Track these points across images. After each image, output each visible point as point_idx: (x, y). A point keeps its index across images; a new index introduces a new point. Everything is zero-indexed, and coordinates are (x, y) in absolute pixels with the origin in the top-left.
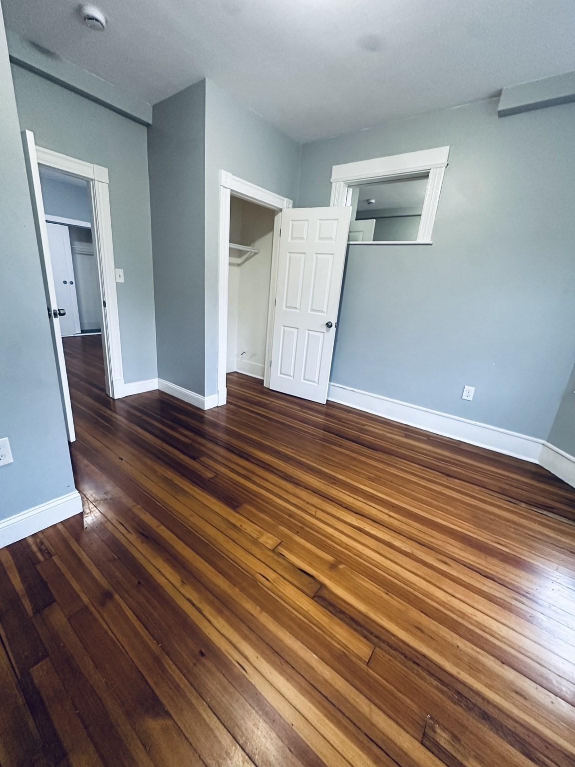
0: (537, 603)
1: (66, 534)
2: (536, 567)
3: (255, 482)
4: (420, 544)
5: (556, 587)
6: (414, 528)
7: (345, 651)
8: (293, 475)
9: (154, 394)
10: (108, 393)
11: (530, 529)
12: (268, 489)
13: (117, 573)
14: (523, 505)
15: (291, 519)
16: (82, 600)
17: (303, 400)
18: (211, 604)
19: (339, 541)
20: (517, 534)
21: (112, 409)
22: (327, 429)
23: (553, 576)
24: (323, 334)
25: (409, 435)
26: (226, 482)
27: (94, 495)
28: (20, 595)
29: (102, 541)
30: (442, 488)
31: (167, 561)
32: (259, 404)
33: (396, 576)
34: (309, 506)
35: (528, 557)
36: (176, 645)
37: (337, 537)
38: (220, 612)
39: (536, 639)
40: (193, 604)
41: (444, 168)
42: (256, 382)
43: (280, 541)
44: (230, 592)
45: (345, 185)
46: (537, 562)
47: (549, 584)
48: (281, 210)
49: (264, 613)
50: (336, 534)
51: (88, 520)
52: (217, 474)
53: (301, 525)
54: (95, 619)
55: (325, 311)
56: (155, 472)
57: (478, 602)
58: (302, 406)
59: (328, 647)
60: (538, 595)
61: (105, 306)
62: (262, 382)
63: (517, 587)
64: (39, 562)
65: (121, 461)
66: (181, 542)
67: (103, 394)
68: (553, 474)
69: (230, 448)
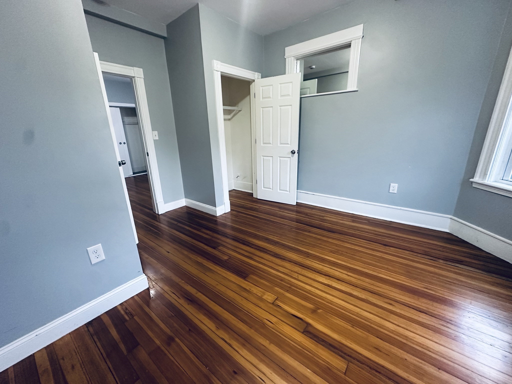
0: (460, 327)
1: (141, 302)
2: (455, 302)
3: (256, 260)
4: (372, 293)
5: (471, 315)
6: (366, 282)
7: (329, 366)
8: (279, 254)
9: (183, 209)
10: (155, 211)
11: (447, 277)
12: (265, 264)
13: (175, 325)
14: (441, 261)
15: (282, 282)
16: (156, 343)
17: (280, 204)
18: (237, 340)
19: (316, 295)
20: (439, 281)
21: (158, 220)
22: (298, 221)
23: (468, 308)
24: (289, 158)
25: (355, 220)
26: (236, 262)
27: (154, 276)
28: (118, 342)
29: (163, 305)
30: (382, 254)
31: (205, 314)
32: (251, 209)
33: (358, 315)
34: (292, 273)
35: (449, 297)
36: (218, 368)
37: (314, 292)
38: (243, 345)
39: (460, 351)
40: (226, 342)
41: (361, 39)
42: (247, 195)
43: (277, 297)
44: (247, 332)
45: (294, 59)
46: (456, 299)
47: (466, 314)
48: (254, 81)
49: (272, 345)
50: (313, 290)
51: (152, 292)
52: (230, 257)
53: (289, 286)
54: (166, 354)
55: (289, 143)
56: (190, 259)
57: (416, 329)
58: (280, 208)
59: (317, 364)
60: (460, 322)
61: (148, 156)
62: (251, 194)
63: (443, 317)
64: (126, 320)
65: (168, 253)
66: (212, 302)
67: (152, 212)
68: (460, 238)
69: (236, 239)
